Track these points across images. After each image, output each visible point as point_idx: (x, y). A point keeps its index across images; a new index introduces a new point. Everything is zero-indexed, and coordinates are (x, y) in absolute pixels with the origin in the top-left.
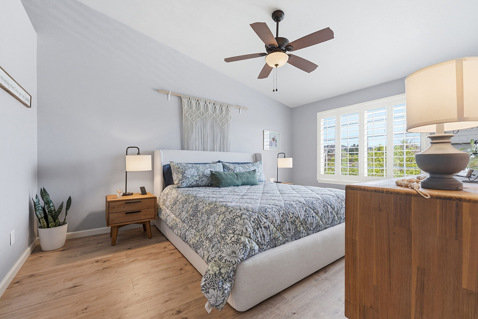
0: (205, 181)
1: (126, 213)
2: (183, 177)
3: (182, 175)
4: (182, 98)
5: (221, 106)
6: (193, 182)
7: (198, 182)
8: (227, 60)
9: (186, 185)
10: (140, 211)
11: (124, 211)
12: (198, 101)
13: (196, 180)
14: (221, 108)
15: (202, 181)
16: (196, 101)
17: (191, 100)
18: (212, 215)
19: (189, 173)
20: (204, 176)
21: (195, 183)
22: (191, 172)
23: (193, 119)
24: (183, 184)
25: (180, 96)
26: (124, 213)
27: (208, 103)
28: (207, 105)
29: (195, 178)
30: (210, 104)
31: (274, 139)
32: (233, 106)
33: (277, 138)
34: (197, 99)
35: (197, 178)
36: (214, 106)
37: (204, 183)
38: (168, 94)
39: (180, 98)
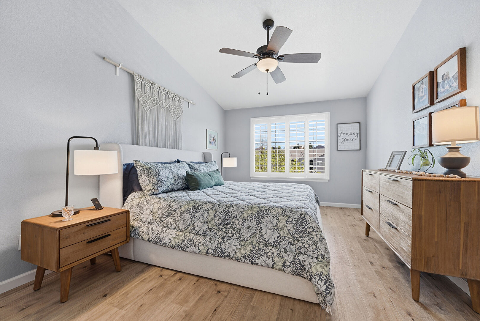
0: (181, 183)
1: (88, 242)
2: (159, 180)
3: (157, 177)
4: (135, 78)
5: (174, 97)
6: (169, 186)
7: (173, 186)
8: (224, 51)
9: (162, 190)
10: (109, 235)
11: (84, 239)
12: (152, 84)
13: (172, 184)
14: (174, 98)
15: (178, 184)
16: (150, 84)
17: (144, 82)
18: (263, 219)
19: (164, 175)
20: (179, 177)
21: (171, 187)
22: (165, 174)
23: (147, 107)
24: (159, 189)
25: (132, 73)
26: (85, 242)
27: (161, 90)
28: (161, 92)
29: (171, 181)
30: (163, 92)
31: (214, 138)
32: (185, 99)
33: (216, 138)
34: (152, 82)
35: (172, 181)
36: (167, 95)
37: (179, 186)
38: (116, 67)
39: (132, 77)
